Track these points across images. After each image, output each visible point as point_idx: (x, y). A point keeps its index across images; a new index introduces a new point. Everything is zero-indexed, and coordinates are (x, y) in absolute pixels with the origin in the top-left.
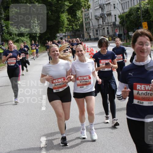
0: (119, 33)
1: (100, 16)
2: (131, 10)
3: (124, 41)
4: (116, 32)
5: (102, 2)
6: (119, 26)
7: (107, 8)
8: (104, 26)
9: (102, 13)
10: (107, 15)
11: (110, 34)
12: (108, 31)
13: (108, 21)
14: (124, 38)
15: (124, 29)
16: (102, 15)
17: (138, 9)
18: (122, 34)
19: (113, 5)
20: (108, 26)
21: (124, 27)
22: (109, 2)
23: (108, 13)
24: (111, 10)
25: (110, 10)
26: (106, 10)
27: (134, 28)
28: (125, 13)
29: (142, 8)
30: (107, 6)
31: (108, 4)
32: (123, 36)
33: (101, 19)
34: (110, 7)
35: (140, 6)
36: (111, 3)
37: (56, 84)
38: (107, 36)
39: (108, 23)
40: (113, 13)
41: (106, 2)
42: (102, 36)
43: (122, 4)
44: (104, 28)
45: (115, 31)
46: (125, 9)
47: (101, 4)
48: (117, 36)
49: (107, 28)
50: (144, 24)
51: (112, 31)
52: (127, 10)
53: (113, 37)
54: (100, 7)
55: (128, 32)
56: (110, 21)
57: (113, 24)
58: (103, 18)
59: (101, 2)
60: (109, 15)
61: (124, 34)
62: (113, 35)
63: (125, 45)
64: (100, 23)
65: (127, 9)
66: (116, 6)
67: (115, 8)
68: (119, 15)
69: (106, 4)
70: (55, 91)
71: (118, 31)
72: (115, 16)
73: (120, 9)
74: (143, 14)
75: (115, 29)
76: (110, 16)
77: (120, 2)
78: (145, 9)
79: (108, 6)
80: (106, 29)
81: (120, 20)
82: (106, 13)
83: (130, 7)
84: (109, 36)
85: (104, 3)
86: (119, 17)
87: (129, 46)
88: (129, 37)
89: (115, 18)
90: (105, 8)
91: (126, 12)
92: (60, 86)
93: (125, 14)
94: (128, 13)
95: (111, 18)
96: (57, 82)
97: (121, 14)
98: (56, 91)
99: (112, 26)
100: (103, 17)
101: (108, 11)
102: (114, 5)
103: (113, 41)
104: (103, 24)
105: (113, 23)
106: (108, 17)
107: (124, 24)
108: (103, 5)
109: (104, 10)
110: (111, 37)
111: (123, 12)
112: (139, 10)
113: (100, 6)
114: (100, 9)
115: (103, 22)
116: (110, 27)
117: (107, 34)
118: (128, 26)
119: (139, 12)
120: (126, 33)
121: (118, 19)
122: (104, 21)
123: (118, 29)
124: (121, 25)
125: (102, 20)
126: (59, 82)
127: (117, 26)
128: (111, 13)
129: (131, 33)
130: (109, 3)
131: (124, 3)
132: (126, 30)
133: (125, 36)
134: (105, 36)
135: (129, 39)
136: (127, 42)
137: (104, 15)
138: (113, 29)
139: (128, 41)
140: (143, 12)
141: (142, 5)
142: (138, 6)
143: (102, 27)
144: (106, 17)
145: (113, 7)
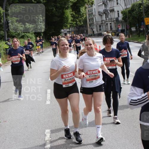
0: (121, 29)
1: (103, 12)
2: (133, 6)
3: (127, 36)
4: (119, 28)
6: (121, 22)
7: (110, 4)
8: (107, 22)
9: (106, 9)
10: (110, 11)
11: (113, 30)
12: (111, 26)
13: (111, 18)
14: (127, 33)
15: (127, 24)
16: (105, 11)
17: (140, 4)
18: (125, 30)
19: (116, 1)
20: (111, 21)
23: (111, 9)
25: (113, 6)
26: (109, 6)
27: (136, 24)
28: (127, 9)
29: (144, 4)
30: (110, 2)
32: (125, 31)
33: (104, 15)
34: (113, 3)
35: (142, 1)
37: (66, 79)
38: (110, 32)
39: (111, 19)
40: (116, 9)
42: (105, 31)
44: (107, 24)
45: (118, 27)
46: (127, 5)
48: (120, 31)
49: (110, 24)
50: (146, 20)
51: (115, 26)
52: (129, 6)
53: (116, 32)
54: (103, 3)
55: (131, 27)
56: (113, 17)
57: (116, 20)
58: (106, 14)
60: (112, 11)
61: (127, 29)
62: (116, 30)
64: (103, 19)
65: (129, 5)
66: (118, 2)
67: (117, 4)
68: (121, 11)
70: (64, 86)
71: (121, 26)
72: (118, 11)
73: (123, 5)
74: (145, 10)
75: (118, 25)
76: (113, 12)
78: (147, 5)
79: (112, 2)
80: (109, 25)
81: (123, 16)
82: (109, 9)
83: (133, 2)
84: (111, 32)
86: (122, 13)
88: (132, 33)
89: (118, 14)
90: (108, 4)
92: (70, 81)
94: (130, 9)
95: (114, 13)
96: (67, 77)
97: (124, 10)
98: (66, 86)
99: (115, 22)
100: (106, 13)
101: (111, 7)
103: (116, 36)
104: (106, 19)
105: (116, 18)
106: (111, 12)
107: (127, 20)
108: (106, 1)
109: (107, 6)
110: (114, 32)
111: (126, 8)
112: (142, 6)
113: (103, 2)
114: (104, 5)
115: (106, 17)
116: (113, 23)
117: (110, 29)
118: (131, 21)
119: (141, 7)
121: (121, 15)
122: (108, 17)
123: (121, 24)
124: (123, 20)
125: (106, 15)
126: (69, 77)
127: (120, 22)
128: (114, 9)
129: (133, 29)
132: (128, 25)
133: (128, 31)
134: (108, 31)
135: (131, 34)
136: (129, 37)
137: (107, 11)
138: (116, 24)
139: (131, 37)
140: (145, 8)
141: (145, 1)
142: (140, 2)
143: (105, 23)
144: (109, 13)
145: (116, 3)
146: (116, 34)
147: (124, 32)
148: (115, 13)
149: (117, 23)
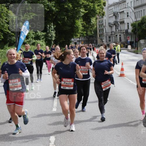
0: (130, 41)
1: (113, 23)
2: (143, 19)
3: (135, 48)
4: (128, 40)
5: (117, 10)
6: (131, 34)
7: (121, 16)
8: (117, 33)
9: (116, 20)
10: (120, 23)
11: (122, 41)
12: (120, 38)
13: (121, 29)
14: (135, 45)
15: (136, 37)
18: (134, 42)
19: (126, 13)
20: (121, 33)
21: (136, 36)
22: (122, 10)
23: (121, 20)
24: (125, 18)
25: (123, 18)
26: (120, 18)
31: (121, 12)
33: (114, 26)
34: (124, 15)
36: (125, 12)
38: (119, 43)
39: (121, 30)
40: (126, 21)
41: (120, 10)
42: (114, 42)
43: (135, 12)
44: (117, 35)
45: (127, 38)
46: (137, 18)
47: (115, 12)
48: (129, 43)
49: (120, 35)
51: (125, 38)
52: (139, 19)
54: (114, 15)
55: (139, 39)
56: (123, 29)
57: (125, 32)
58: (116, 26)
59: (115, 10)
60: (122, 22)
61: (136, 42)
62: (125, 42)
63: (136, 52)
64: (113, 31)
65: (139, 17)
67: (128, 16)
68: (131, 24)
69: (120, 13)
71: (130, 38)
72: (128, 24)
73: (133, 18)
75: (128, 37)
76: (123, 24)
77: (133, 11)
79: (122, 14)
80: (118, 37)
81: (133, 28)
82: (119, 21)
83: (143, 16)
84: (121, 43)
85: (118, 11)
87: (139, 53)
88: (140, 45)
89: (128, 26)
90: (118, 16)
91: (139, 21)
93: (137, 22)
94: (140, 22)
97: (134, 22)
99: (124, 34)
100: (116, 24)
101: (121, 19)
102: (128, 13)
103: (125, 47)
104: (116, 31)
105: (126, 30)
106: (121, 24)
107: (136, 32)
108: (117, 13)
109: (118, 18)
110: (123, 44)
111: (135, 20)
113: (113, 13)
114: (114, 17)
115: (116, 29)
116: (122, 35)
117: (119, 41)
118: (140, 34)
120: (137, 40)
121: (130, 27)
122: (117, 28)
123: (130, 36)
124: (132, 33)
125: (116, 27)
127: (129, 34)
128: (124, 21)
129: (142, 41)
130: (123, 12)
131: (137, 12)
132: (137, 38)
134: (117, 43)
137: (118, 23)
138: (125, 36)
139: (139, 49)
143: (114, 34)
144: (119, 25)
145: (126, 16)
146: (124, 45)
147: (133, 44)
148: (125, 25)
149: (127, 35)
